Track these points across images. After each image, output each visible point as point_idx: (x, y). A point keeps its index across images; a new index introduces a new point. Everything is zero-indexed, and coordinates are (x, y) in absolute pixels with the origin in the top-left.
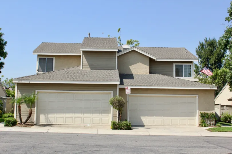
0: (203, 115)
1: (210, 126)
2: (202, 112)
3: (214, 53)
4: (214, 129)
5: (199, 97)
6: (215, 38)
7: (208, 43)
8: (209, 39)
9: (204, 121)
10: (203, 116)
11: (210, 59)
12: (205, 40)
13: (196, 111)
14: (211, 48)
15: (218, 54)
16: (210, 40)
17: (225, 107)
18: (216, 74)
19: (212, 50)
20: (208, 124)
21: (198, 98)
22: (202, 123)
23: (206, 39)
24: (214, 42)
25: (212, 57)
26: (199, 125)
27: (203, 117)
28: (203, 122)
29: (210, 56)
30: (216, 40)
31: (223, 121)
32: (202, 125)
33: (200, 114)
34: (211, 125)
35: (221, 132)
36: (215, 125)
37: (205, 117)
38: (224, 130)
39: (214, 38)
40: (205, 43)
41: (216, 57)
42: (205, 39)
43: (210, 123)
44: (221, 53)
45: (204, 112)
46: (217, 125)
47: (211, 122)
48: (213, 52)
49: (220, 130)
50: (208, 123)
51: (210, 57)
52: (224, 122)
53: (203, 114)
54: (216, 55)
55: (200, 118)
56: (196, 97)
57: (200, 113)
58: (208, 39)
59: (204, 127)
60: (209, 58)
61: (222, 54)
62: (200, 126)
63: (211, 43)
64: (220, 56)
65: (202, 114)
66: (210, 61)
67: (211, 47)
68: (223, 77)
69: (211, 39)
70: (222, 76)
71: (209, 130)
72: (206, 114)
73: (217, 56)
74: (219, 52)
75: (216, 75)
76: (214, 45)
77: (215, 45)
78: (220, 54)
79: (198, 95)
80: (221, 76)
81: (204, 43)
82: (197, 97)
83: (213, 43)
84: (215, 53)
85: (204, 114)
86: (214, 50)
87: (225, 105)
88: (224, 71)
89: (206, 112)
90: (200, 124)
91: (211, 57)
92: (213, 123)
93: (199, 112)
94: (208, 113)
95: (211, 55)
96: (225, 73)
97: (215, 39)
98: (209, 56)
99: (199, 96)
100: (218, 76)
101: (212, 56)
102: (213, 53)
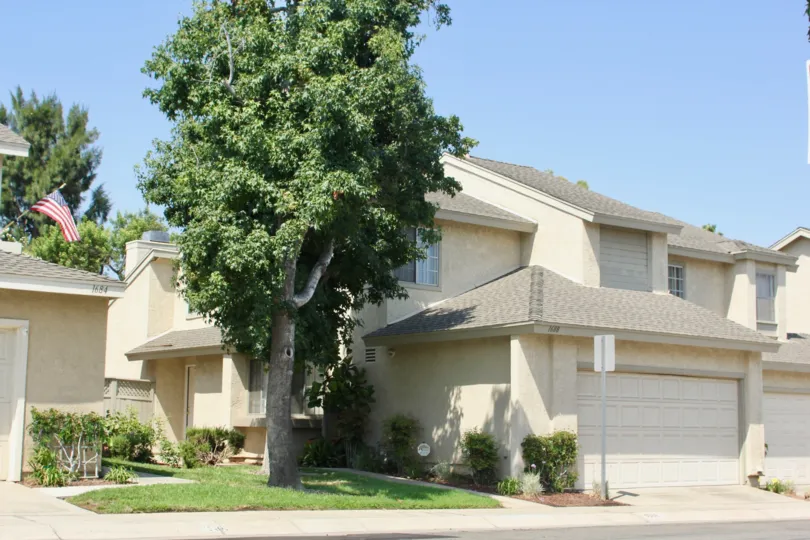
0: (46, 424)
1: (78, 478)
2: (43, 408)
3: (48, 159)
4: (109, 497)
5: (30, 333)
6: (55, 98)
7: (26, 114)
8: (33, 95)
9: (53, 455)
10: (45, 428)
11: (30, 181)
12: (14, 99)
13: (10, 405)
14: (37, 137)
15: (66, 165)
16: (35, 101)
17: (113, 385)
18: (57, 245)
19: (39, 144)
20: (70, 470)
21: (25, 334)
22: (39, 466)
23: (20, 94)
24: (52, 110)
25: (39, 176)
26: (23, 474)
27: (44, 432)
28: (44, 463)
29: (31, 167)
30: (60, 105)
31: (116, 454)
32: (41, 476)
33: (30, 420)
34: (82, 473)
35: (144, 510)
36: (101, 476)
37: (56, 435)
38: (161, 504)
39: (52, 95)
40: (14, 113)
41: (54, 176)
42: (15, 94)
43: (76, 466)
44: (78, 162)
45: (52, 411)
46: (112, 472)
47: (82, 459)
48: (45, 153)
49: (142, 503)
50: (71, 465)
51: (30, 174)
52: (125, 455)
53: (44, 419)
54: (57, 169)
55: (29, 439)
56: (14, 330)
57: (33, 412)
58: (27, 97)
59: (50, 484)
60: (26, 177)
61: (82, 165)
62: (29, 478)
63: (40, 116)
64: (73, 174)
65: (39, 418)
66: (27, 189)
67: (36, 130)
68: (83, 262)
69: (41, 100)
70: (79, 255)
71: (83, 502)
72: (62, 417)
73: (61, 172)
74: (71, 155)
75: (54, 249)
76: (50, 124)
77: (54, 127)
78: (75, 165)
79: (27, 323)
80: (76, 255)
81: (8, 112)
82: (23, 334)
83: (47, 117)
84: (52, 158)
85: (54, 420)
86: (47, 145)
87: (115, 380)
88: (90, 235)
89: (64, 409)
90: (28, 469)
91: (36, 172)
92: (92, 465)
93: (29, 408)
94: (69, 416)
95: (37, 164)
96: (94, 242)
97: (57, 102)
98: (25, 170)
99: (30, 327)
100: (64, 254)
101: (41, 168)
102: (44, 158)
